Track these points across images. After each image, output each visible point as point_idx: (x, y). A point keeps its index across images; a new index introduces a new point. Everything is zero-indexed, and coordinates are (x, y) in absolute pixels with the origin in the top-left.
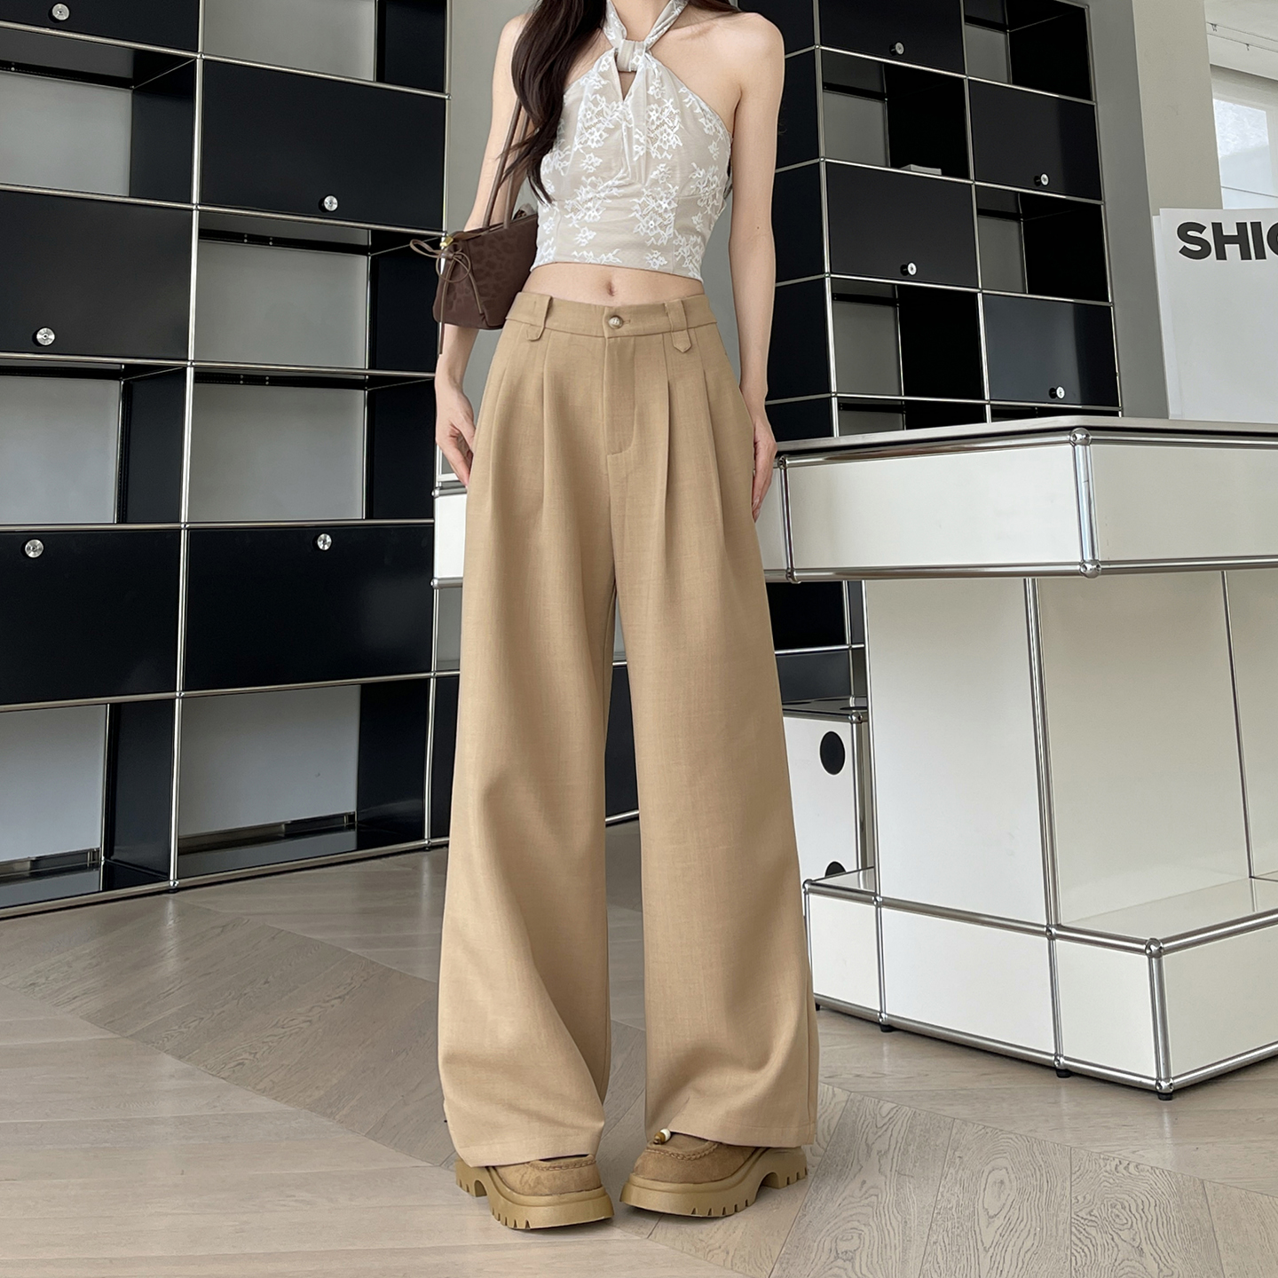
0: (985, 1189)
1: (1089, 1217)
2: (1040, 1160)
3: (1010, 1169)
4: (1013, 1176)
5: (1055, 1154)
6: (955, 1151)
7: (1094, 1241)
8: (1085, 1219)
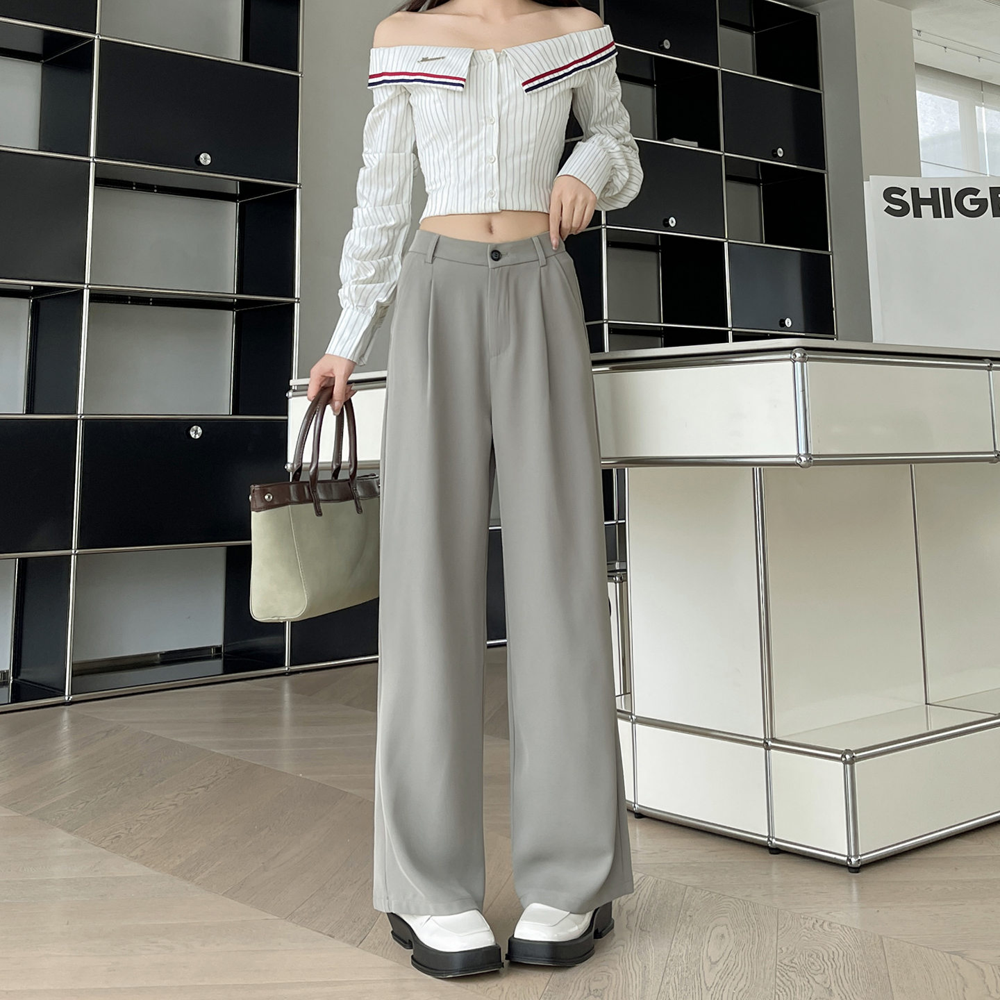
0: (709, 941)
1: (790, 964)
2: (754, 920)
3: (729, 925)
4: (731, 932)
5: (765, 914)
6: (686, 911)
7: (793, 982)
8: (788, 966)
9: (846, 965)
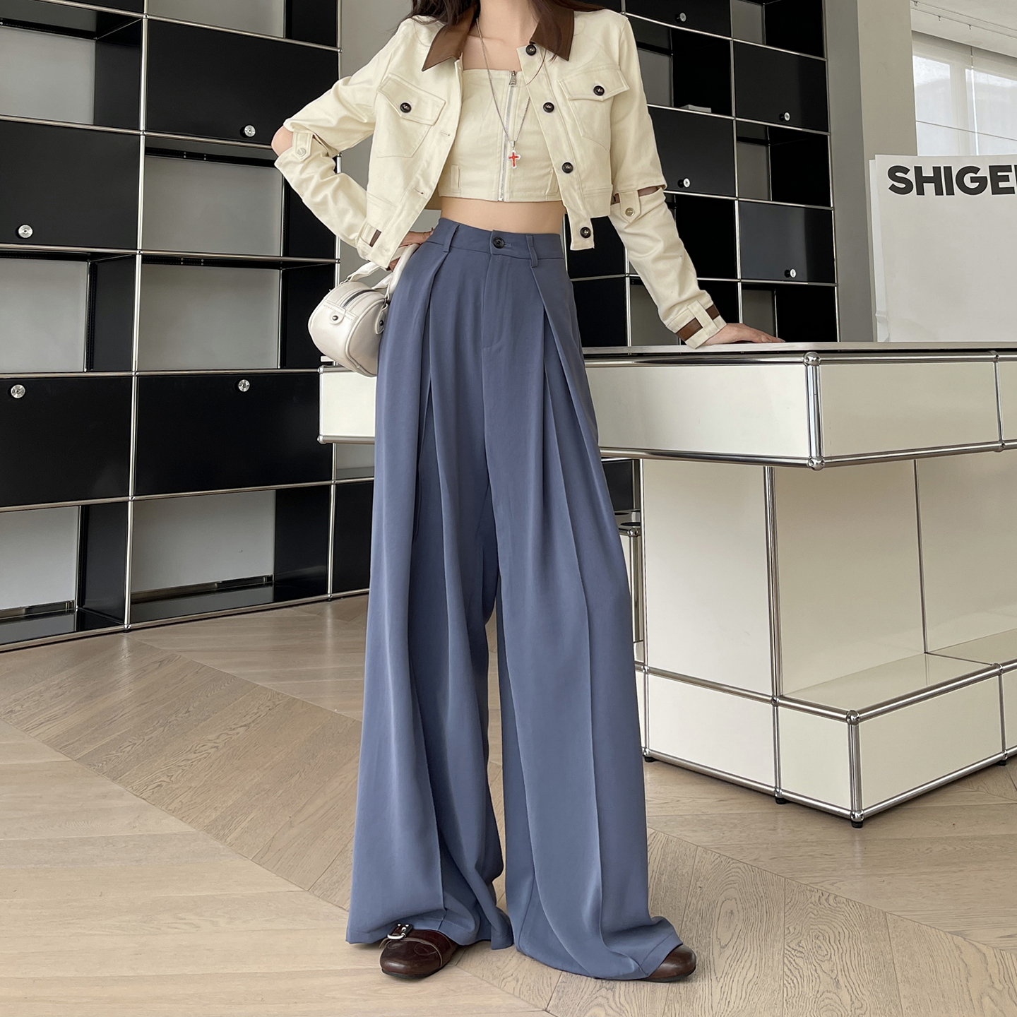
0: (719, 919)
1: (797, 948)
2: (762, 892)
3: (738, 900)
4: (740, 906)
5: (773, 885)
6: (697, 881)
7: (801, 971)
8: (795, 950)
9: (852, 950)
